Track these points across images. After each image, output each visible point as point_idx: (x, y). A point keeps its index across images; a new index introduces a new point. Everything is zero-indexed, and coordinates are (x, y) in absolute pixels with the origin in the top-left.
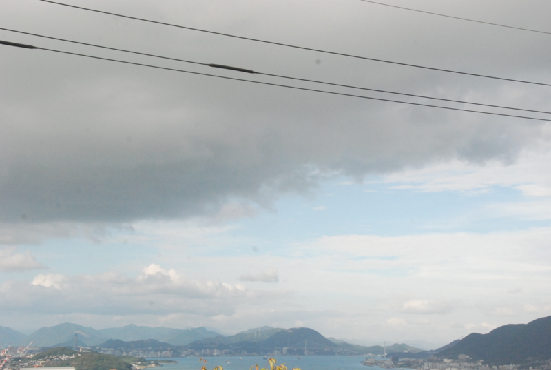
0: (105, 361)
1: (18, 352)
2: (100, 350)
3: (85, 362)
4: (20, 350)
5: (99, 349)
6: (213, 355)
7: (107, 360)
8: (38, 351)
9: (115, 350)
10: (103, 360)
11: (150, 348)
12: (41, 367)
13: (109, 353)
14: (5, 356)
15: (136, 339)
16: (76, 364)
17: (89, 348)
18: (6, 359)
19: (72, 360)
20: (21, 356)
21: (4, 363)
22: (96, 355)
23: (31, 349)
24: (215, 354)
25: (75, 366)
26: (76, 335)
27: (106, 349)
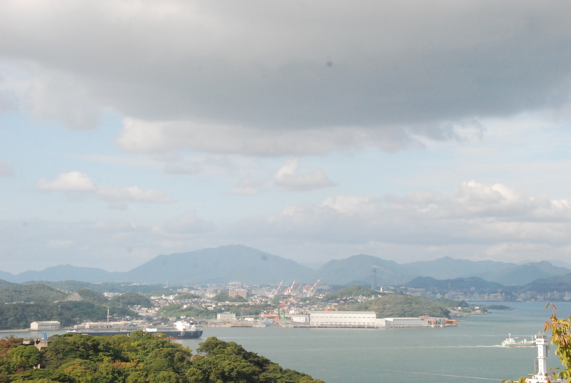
0: (414, 304)
1: (305, 291)
2: (406, 290)
3: (387, 306)
4: (307, 289)
5: (404, 290)
6: (563, 300)
7: (417, 303)
8: (329, 290)
9: (426, 291)
10: (411, 303)
11: (473, 289)
12: (334, 310)
13: (419, 294)
14: (290, 296)
15: (454, 276)
16: (376, 307)
17: (393, 288)
18: (291, 299)
19: (371, 303)
20: (308, 296)
21: (289, 303)
22: (402, 296)
23: (320, 288)
24: (566, 298)
25: (376, 311)
26: (375, 270)
27: (414, 289)
